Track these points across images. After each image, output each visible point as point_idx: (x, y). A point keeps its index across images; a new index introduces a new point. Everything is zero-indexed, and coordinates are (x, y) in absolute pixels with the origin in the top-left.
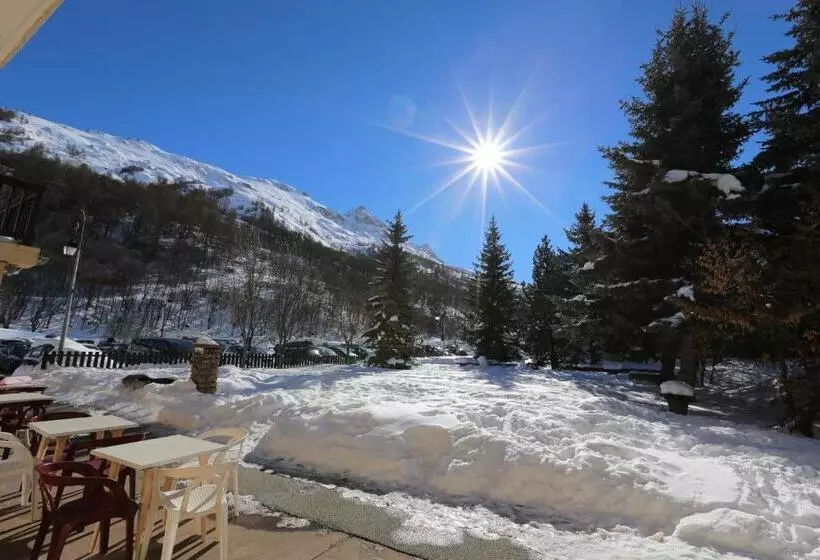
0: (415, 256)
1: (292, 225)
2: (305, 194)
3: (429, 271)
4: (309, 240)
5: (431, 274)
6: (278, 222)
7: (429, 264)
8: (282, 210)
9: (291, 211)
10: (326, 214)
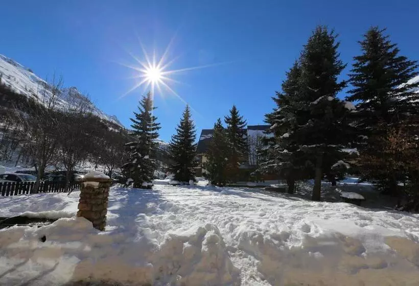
0: (108, 122)
1: (18, 89)
2: (30, 71)
3: (117, 131)
4: (32, 101)
5: (118, 133)
6: (4, 85)
7: (116, 126)
8: (9, 78)
9: (17, 79)
10: (47, 87)
